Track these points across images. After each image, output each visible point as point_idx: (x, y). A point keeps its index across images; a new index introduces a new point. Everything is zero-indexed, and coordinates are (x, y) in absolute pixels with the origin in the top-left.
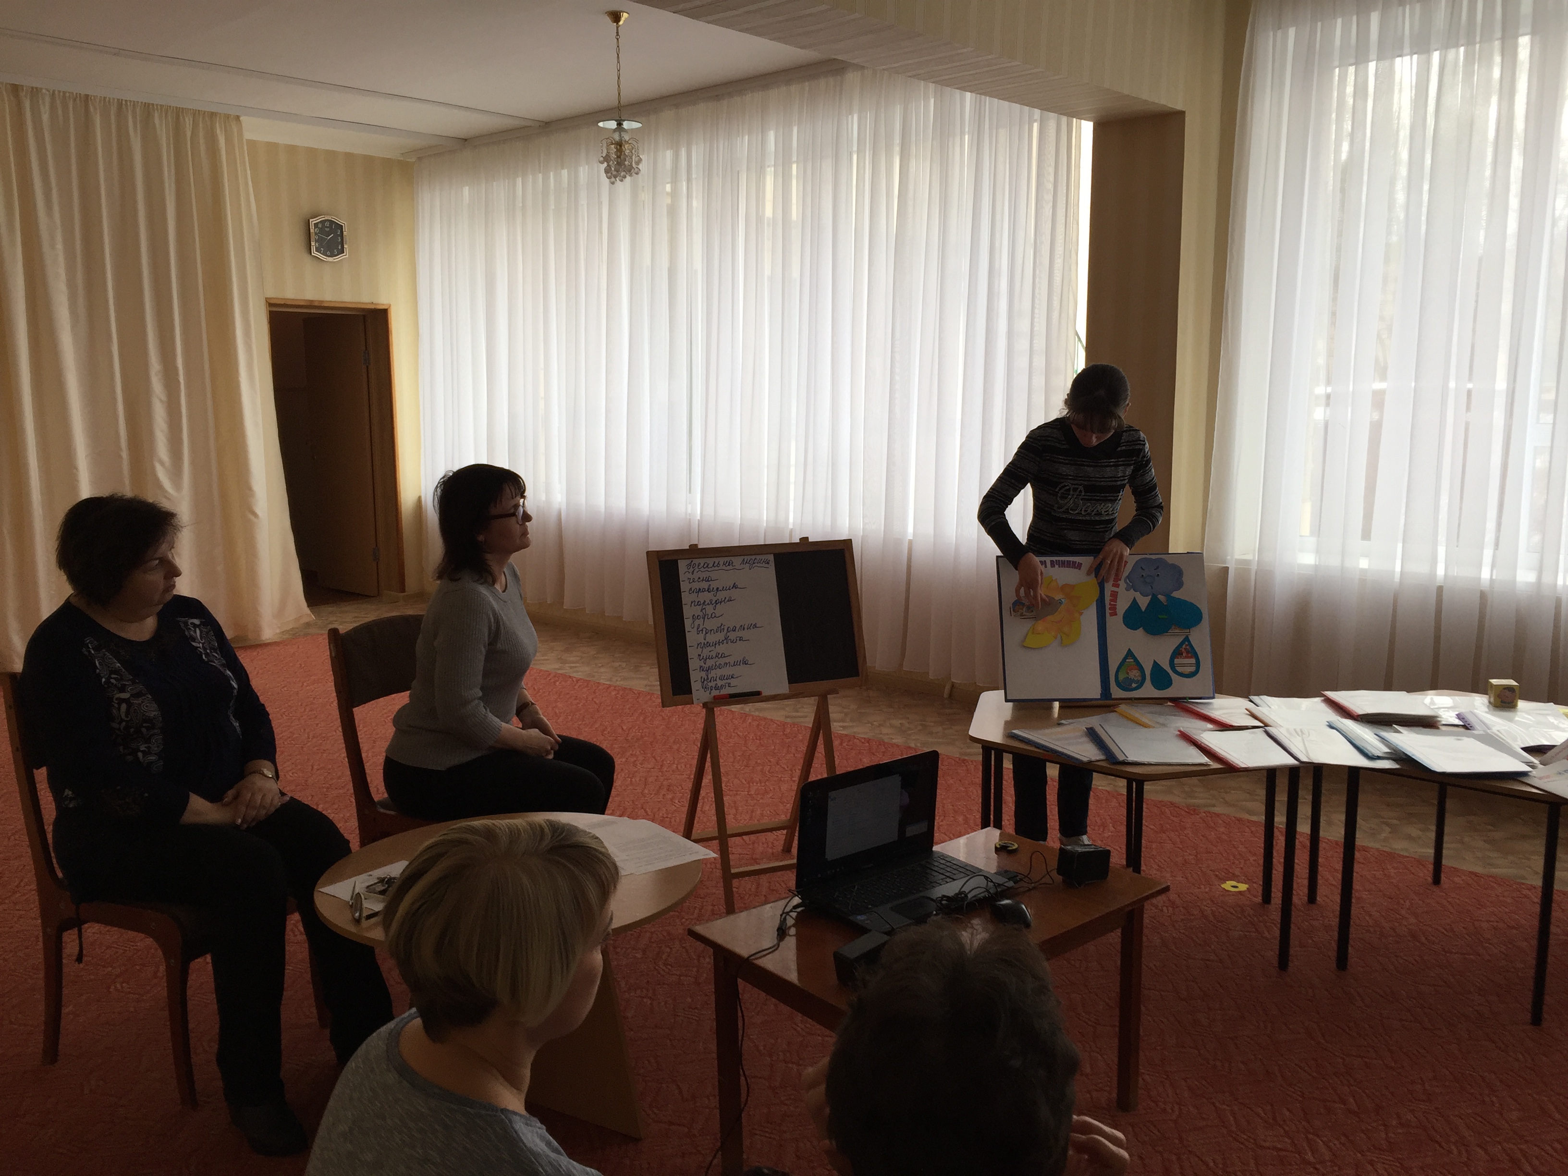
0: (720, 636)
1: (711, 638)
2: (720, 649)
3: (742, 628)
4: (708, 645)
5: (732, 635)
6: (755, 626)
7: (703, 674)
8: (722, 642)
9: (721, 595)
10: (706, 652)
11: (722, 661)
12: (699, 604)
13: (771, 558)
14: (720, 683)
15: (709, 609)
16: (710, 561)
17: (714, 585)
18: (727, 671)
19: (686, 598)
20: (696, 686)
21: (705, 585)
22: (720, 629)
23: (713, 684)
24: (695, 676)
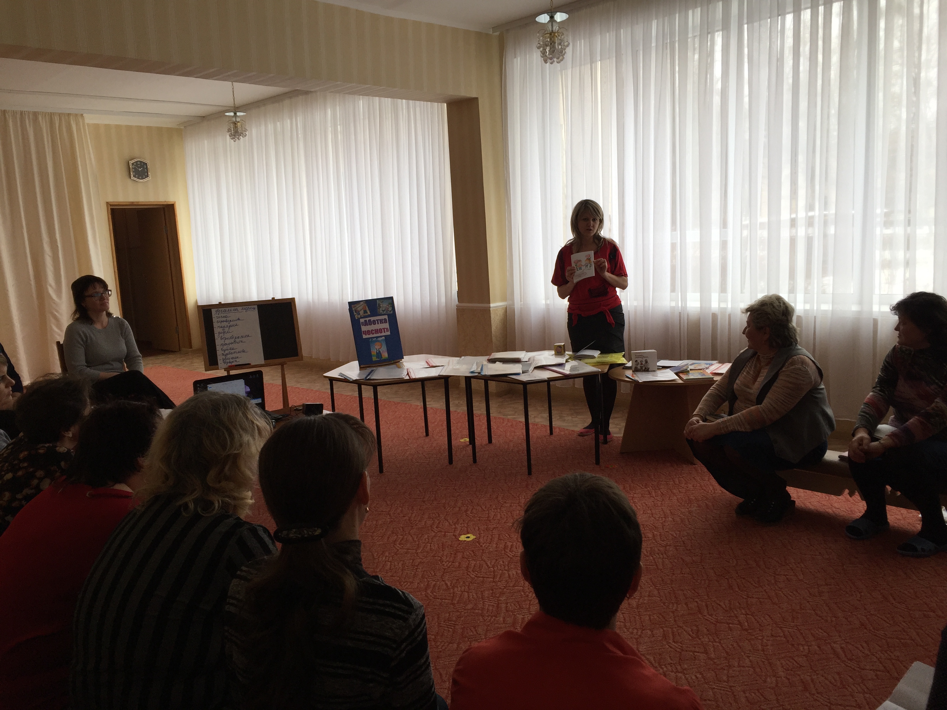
0: (232, 341)
1: (227, 342)
2: (231, 346)
3: (242, 337)
4: (226, 344)
5: (237, 340)
6: (248, 336)
7: (224, 357)
8: (233, 343)
9: (231, 323)
10: (225, 347)
11: (233, 351)
12: (221, 327)
13: (256, 307)
14: (231, 360)
15: (226, 330)
16: (227, 309)
17: (228, 319)
18: (234, 355)
19: (215, 325)
20: (220, 362)
21: (225, 319)
22: (232, 338)
23: (228, 361)
24: (220, 358)
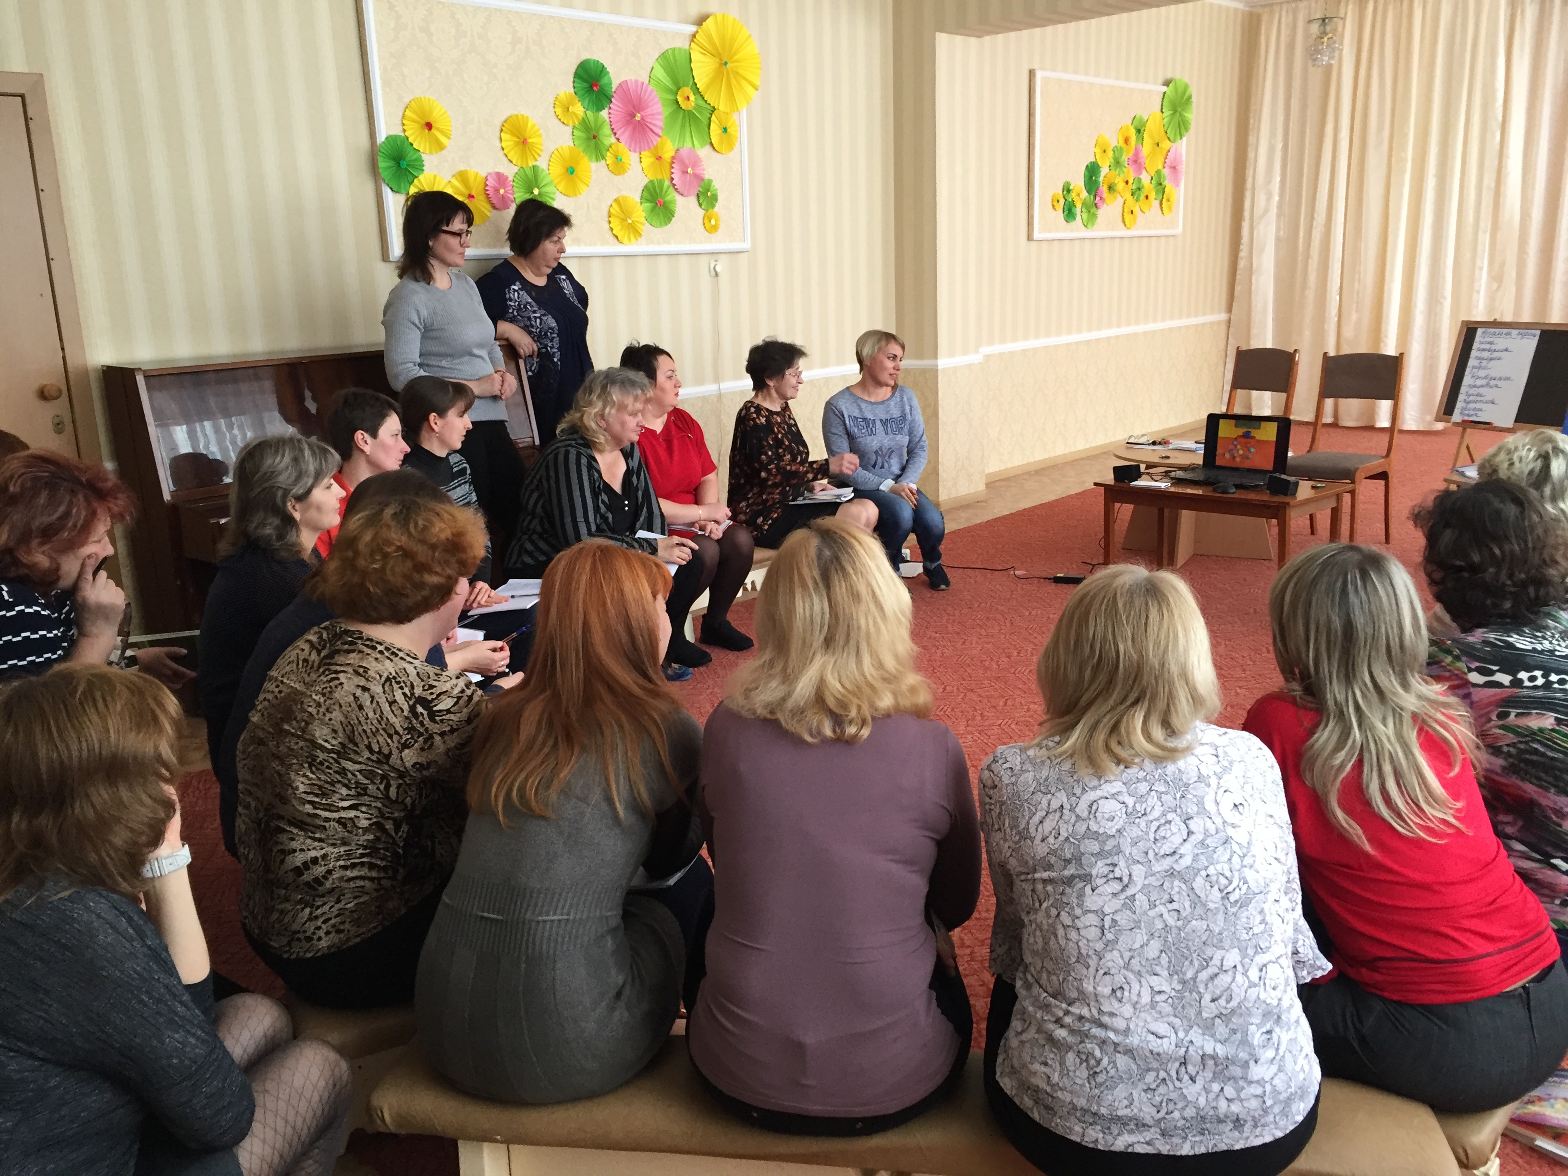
0: (1484, 382)
2: (1480, 390)
3: (1500, 379)
4: (1475, 386)
5: (1492, 383)
6: (1509, 379)
7: (1464, 406)
8: (1484, 386)
9: (1495, 354)
10: (1472, 391)
11: (1479, 398)
12: (1479, 359)
13: (1538, 333)
14: (1471, 413)
15: (1485, 363)
16: (1498, 331)
17: (1496, 347)
18: (1477, 406)
19: (1473, 354)
20: (1455, 411)
21: (1486, 346)
22: (1486, 377)
23: (1466, 412)
24: (1459, 405)
